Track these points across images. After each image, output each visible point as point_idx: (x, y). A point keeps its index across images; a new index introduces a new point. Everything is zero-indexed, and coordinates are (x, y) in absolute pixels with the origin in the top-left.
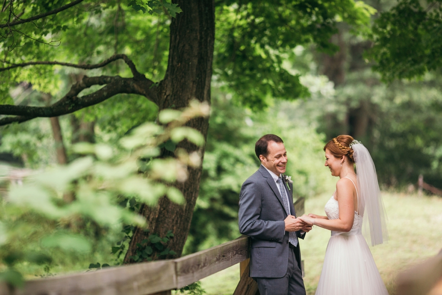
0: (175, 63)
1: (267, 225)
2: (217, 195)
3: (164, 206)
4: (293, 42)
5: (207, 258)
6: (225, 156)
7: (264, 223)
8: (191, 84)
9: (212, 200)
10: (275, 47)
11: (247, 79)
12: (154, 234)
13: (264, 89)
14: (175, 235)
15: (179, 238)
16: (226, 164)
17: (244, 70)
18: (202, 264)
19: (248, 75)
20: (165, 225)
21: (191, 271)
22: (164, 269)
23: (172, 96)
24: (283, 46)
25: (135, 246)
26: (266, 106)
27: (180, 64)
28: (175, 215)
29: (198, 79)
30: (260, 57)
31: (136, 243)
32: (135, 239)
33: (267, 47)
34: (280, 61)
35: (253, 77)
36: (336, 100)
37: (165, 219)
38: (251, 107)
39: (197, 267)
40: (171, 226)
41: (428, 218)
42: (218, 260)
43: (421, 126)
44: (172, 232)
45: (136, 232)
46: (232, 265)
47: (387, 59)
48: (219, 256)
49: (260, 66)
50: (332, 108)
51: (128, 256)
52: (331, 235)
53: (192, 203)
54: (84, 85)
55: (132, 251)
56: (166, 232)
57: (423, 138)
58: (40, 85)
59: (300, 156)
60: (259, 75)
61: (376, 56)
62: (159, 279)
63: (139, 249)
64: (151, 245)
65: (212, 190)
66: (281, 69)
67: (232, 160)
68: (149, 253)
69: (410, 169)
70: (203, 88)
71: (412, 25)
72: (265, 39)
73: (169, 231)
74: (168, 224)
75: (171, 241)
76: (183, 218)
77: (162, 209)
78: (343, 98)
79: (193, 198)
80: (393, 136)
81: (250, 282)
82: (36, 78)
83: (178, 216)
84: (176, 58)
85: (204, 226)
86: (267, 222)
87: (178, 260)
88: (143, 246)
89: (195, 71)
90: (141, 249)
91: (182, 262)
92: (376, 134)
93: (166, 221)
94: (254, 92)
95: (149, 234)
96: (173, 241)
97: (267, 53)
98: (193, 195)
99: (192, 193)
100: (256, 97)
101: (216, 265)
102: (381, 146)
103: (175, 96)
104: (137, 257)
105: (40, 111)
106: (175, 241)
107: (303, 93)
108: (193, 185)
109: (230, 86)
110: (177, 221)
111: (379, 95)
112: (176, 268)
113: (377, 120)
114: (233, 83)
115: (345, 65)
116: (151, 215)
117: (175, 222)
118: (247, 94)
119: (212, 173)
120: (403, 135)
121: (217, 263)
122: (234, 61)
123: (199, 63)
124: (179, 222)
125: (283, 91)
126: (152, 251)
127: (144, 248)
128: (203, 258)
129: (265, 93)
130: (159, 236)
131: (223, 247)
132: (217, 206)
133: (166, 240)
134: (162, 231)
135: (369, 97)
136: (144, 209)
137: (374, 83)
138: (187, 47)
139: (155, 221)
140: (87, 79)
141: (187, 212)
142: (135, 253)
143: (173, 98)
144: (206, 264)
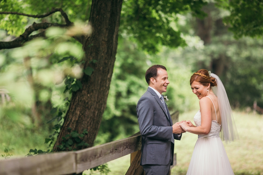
0: (95, 16)
1: (160, 129)
2: (126, 108)
3: (82, 112)
4: (177, 9)
5: (103, 151)
6: (133, 83)
7: (158, 128)
8: (105, 30)
9: (123, 111)
10: (166, 13)
11: (146, 33)
12: (74, 131)
13: (157, 40)
14: (89, 132)
15: (91, 134)
16: (133, 89)
17: (144, 26)
18: (98, 155)
19: (147, 30)
20: (83, 125)
21: (89, 160)
22: (66, 158)
23: (91, 38)
24: (171, 12)
25: (61, 139)
26: (158, 51)
27: (98, 16)
28: (89, 118)
29: (110, 27)
30: (155, 19)
31: (62, 137)
32: (61, 134)
33: (160, 12)
34: (168, 22)
35: (150, 32)
36: (204, 52)
37: (82, 121)
38: (148, 51)
39: (94, 157)
40: (86, 126)
41: (259, 129)
42: (111, 152)
43: (257, 72)
44: (87, 130)
45: (62, 129)
46: (123, 156)
47: (239, 24)
48: (113, 149)
49: (155, 25)
50: (202, 58)
51: (56, 145)
52: (198, 138)
53: (102, 111)
54: (33, 29)
55: (59, 142)
56: (83, 130)
57: (257, 79)
58: (12, 31)
59: (181, 86)
60: (154, 31)
61: (231, 21)
62: (60, 166)
63: (63, 141)
64: (73, 138)
65: (123, 105)
66: (169, 27)
67: (136, 86)
68: (70, 144)
69: (248, 98)
70: (113, 34)
71: (256, 2)
72: (159, 7)
73: (85, 130)
74: (84, 125)
75: (86, 136)
76: (95, 121)
77: (81, 114)
78: (209, 52)
79: (102, 108)
80: (239, 77)
81: (137, 168)
82: (10, 27)
83: (92, 120)
84: (95, 12)
85: (117, 127)
86: (160, 127)
87: (79, 152)
88: (67, 139)
89: (108, 21)
90: (65, 141)
91: (82, 153)
92: (229, 76)
93: (83, 123)
94: (151, 41)
95: (71, 131)
96: (87, 136)
97: (160, 16)
98: (103, 106)
99: (102, 104)
100: (152, 44)
101: (109, 156)
102: (232, 83)
103: (93, 38)
104: (62, 147)
105: (2, 44)
106: (89, 136)
107: (183, 44)
108: (103, 99)
109: (135, 37)
110: (91, 123)
111: (231, 51)
112: (76, 158)
113: (230, 67)
114: (137, 35)
115: (212, 32)
116: (73, 118)
117: (89, 124)
118: (145, 43)
119: (124, 94)
120: (245, 77)
121: (110, 154)
122: (138, 20)
123: (111, 16)
124: (92, 123)
125: (170, 42)
126: (72, 143)
127: (67, 140)
128: (99, 151)
129: (157, 42)
130: (78, 132)
131: (116, 143)
132: (127, 115)
133: (82, 135)
134: (80, 129)
135: (225, 52)
136: (69, 114)
137: (229, 43)
138: (103, 5)
139: (75, 122)
140: (36, 25)
141: (98, 117)
142: (61, 144)
143: (92, 39)
144: (101, 155)
